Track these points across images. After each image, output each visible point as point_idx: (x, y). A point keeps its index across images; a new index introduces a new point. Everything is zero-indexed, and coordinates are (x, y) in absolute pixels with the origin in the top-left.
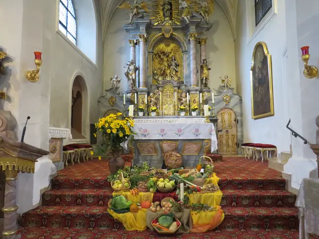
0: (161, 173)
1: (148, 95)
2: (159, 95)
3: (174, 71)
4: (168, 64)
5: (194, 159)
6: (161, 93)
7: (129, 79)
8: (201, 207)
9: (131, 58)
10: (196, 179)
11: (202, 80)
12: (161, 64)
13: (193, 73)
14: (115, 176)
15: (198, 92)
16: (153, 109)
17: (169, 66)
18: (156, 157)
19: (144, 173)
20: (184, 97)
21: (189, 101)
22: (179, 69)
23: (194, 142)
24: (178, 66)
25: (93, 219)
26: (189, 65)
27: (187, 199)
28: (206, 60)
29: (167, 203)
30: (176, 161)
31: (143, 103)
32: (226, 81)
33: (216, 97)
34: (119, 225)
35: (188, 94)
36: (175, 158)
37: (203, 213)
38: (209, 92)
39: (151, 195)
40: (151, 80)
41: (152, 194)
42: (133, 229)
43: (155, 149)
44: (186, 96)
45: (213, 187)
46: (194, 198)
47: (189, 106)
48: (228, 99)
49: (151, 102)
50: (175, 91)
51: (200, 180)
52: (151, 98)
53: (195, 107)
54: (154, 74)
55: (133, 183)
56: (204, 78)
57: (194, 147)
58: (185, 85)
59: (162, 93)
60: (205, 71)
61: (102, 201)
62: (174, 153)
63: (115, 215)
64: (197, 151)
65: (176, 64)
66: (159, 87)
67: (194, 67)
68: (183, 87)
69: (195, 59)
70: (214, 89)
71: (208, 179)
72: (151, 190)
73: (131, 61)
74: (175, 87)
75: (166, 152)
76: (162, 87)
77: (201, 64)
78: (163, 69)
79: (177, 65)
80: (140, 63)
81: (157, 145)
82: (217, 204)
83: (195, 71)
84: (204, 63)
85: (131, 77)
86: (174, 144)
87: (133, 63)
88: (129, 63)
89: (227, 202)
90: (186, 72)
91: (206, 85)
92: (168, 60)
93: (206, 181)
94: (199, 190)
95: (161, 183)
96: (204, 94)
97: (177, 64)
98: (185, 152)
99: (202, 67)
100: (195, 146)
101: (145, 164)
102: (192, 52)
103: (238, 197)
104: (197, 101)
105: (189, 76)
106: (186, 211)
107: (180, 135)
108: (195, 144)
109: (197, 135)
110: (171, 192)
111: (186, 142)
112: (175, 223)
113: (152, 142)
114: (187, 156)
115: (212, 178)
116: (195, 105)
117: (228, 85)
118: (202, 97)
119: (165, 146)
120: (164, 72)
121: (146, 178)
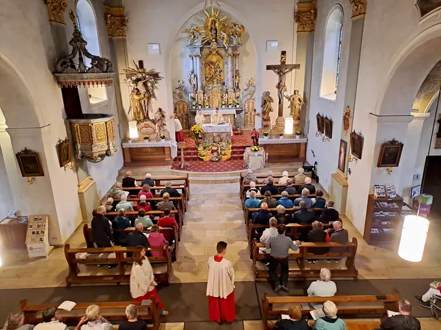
0: (213, 145)
1: (204, 93)
5: (225, 139)
6: (211, 94)
8: (225, 154)
9: (191, 68)
10: (224, 146)
11: (236, 83)
13: (230, 80)
14: (199, 146)
15: (233, 93)
16: (207, 104)
17: (215, 72)
18: (211, 138)
20: (225, 96)
21: (227, 99)
22: (222, 74)
23: (224, 133)
25: (194, 159)
27: (221, 153)
28: (238, 70)
29: (215, 154)
31: (201, 99)
34: (202, 160)
35: (227, 94)
36: (218, 139)
37: (225, 156)
38: (239, 91)
39: (210, 152)
40: (204, 82)
42: (206, 160)
45: (229, 148)
46: (223, 152)
47: (227, 102)
48: (252, 93)
49: (205, 99)
50: (219, 93)
51: (226, 146)
52: (205, 97)
53: (231, 103)
55: (205, 148)
58: (226, 87)
60: (238, 78)
61: (197, 154)
62: (218, 137)
63: (201, 157)
64: (226, 136)
68: (224, 87)
69: (232, 70)
71: (228, 146)
72: (210, 150)
73: (191, 71)
75: (215, 137)
79: (221, 71)
80: (198, 72)
81: (211, 134)
82: (230, 154)
83: (232, 78)
84: (237, 72)
85: (192, 83)
86: (217, 134)
87: (193, 72)
88: (191, 73)
89: (233, 153)
90: (226, 76)
91: (238, 87)
92: (215, 68)
94: (225, 150)
95: (213, 148)
96: (236, 94)
98: (221, 136)
101: (207, 141)
102: (230, 62)
103: (236, 151)
105: (228, 80)
106: (221, 156)
110: (216, 151)
112: (217, 159)
113: (209, 133)
114: (222, 138)
116: (231, 100)
118: (235, 96)
121: (208, 147)
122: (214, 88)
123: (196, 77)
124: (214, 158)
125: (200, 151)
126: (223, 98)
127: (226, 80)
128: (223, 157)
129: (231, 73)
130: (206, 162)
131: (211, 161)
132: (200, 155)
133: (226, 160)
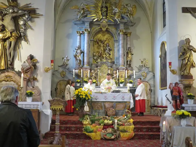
0: (106, 118)
1: (91, 70)
2: (98, 71)
3: (108, 54)
4: (104, 49)
5: (121, 112)
6: (99, 70)
7: (77, 59)
8: (124, 131)
9: (78, 44)
10: (122, 121)
11: (127, 62)
13: (121, 57)
14: (84, 118)
15: (125, 70)
17: (105, 50)
18: (102, 111)
19: (97, 118)
20: (115, 73)
21: (118, 76)
22: (111, 52)
23: (121, 103)
24: (111, 50)
25: (77, 136)
26: (119, 50)
27: (118, 128)
28: (130, 48)
29: (110, 130)
30: (112, 112)
31: (87, 77)
32: (144, 62)
33: (137, 73)
34: (89, 138)
36: (112, 111)
37: (125, 133)
38: (132, 70)
39: (102, 127)
40: (92, 60)
41: (102, 126)
42: (95, 139)
44: (116, 73)
45: (130, 124)
46: (121, 128)
47: (118, 80)
48: (145, 75)
49: (92, 76)
50: (109, 69)
51: (124, 121)
52: (92, 73)
53: (123, 81)
54: (94, 56)
55: (93, 122)
56: (129, 61)
58: (116, 65)
59: (100, 70)
60: (130, 56)
61: (80, 129)
62: (111, 109)
63: (87, 134)
64: (123, 108)
65: (109, 49)
66: (98, 66)
67: (123, 53)
68: (114, 66)
69: (123, 47)
70: (136, 67)
71: (128, 121)
72: (102, 124)
73: (78, 46)
74: (109, 66)
75: (107, 108)
76: (100, 66)
77: (127, 51)
78: (100, 52)
79: (110, 50)
80: (85, 48)
81: (102, 104)
82: (132, 131)
83: (123, 56)
84: (129, 50)
85: (78, 58)
86: (111, 104)
87: (79, 48)
88: (77, 48)
89: (136, 130)
90: (116, 55)
91: (130, 65)
92: (104, 46)
93: (127, 122)
94: (123, 125)
95: (106, 121)
96: (128, 72)
97: (110, 49)
98: (116, 108)
99: (127, 53)
100: (122, 105)
101: (96, 114)
102: (121, 42)
103: (141, 128)
104: (123, 76)
105: (118, 59)
106: (118, 132)
107: (114, 99)
108: (122, 104)
109: (123, 100)
110: (111, 126)
111: (118, 103)
112: (113, 136)
113: (100, 102)
114: (118, 110)
115: (130, 120)
116: (122, 79)
117: (145, 65)
118: (127, 74)
119: (107, 105)
120: (101, 54)
121: (99, 120)
122: (103, 63)
123: (82, 52)
124: (107, 135)
125: (85, 125)
126: (113, 75)
127: (117, 59)
128: (122, 134)
129: (123, 49)
130: (95, 141)
131: (104, 139)
132: (86, 130)
133: (127, 140)
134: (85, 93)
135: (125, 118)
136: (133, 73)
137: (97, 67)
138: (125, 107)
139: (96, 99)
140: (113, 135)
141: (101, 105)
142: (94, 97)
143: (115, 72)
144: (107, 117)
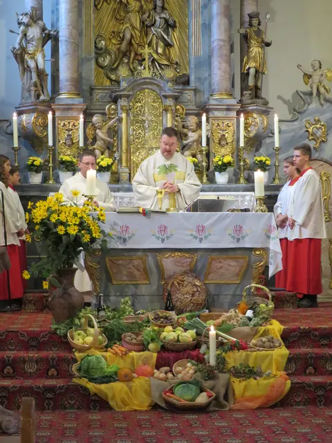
0: (166, 318)
1: (88, 115)
2: (120, 120)
3: (161, 44)
4: (143, 22)
5: (231, 292)
6: (124, 115)
7: (26, 69)
8: (249, 372)
9: (29, 2)
10: (237, 329)
11: (245, 76)
12: (120, 21)
13: (221, 56)
14: (77, 321)
15: (234, 114)
16: (104, 164)
17: (146, 27)
18: (147, 289)
19: (128, 317)
20: (194, 127)
21: (208, 139)
22: (175, 37)
23: (231, 254)
24: (174, 27)
25: (49, 395)
26: (207, 27)
27: (221, 361)
28: (257, 15)
29: (186, 369)
30: (193, 295)
33: (285, 127)
34: (102, 403)
35: (204, 118)
36: (189, 289)
37: (252, 381)
38: (266, 112)
39: (152, 356)
40: (91, 70)
41: (155, 355)
42: (127, 409)
43: (145, 270)
44: (199, 125)
45: (271, 340)
46: (235, 359)
47: (208, 155)
48: (319, 133)
49: (95, 140)
50: (166, 110)
51: (246, 329)
52: (95, 128)
53: (227, 159)
54: (99, 52)
55: (112, 336)
56: (252, 71)
57: (231, 267)
58: (196, 91)
59: (128, 115)
60: (255, 50)
61: (61, 367)
62: (188, 279)
63: (91, 386)
64: (238, 275)
65: (166, 21)
66: (121, 97)
67: (223, 37)
68: (188, 95)
69: (227, 13)
70: (279, 97)
71: (262, 329)
72: (151, 346)
74: (166, 97)
75: (170, 277)
76: (128, 97)
77: (243, 31)
78: (128, 36)
79: (169, 26)
80: (62, 17)
81: (150, 260)
82: (278, 369)
83: (226, 51)
84: (251, 25)
85: (32, 64)
86: (187, 259)
87: (36, 16)
88: (26, 20)
89: (295, 365)
90: (196, 47)
92: (141, 7)
93: (257, 332)
94: (244, 348)
95: (169, 334)
96: (250, 120)
97: (171, 22)
98: (211, 276)
99: (245, 38)
100: (233, 263)
101: (126, 303)
103: (319, 357)
104: (229, 140)
105: (206, 62)
106: (223, 377)
107: (201, 240)
108: (235, 259)
109: (238, 240)
110: (192, 351)
111: (214, 255)
112: (204, 394)
113: (139, 254)
114: (218, 285)
115: (269, 327)
116: (223, 151)
117: (322, 90)
118: (246, 128)
119: (169, 264)
120: (130, 43)
121: (137, 328)
122: (139, 85)
123: (50, 37)
124: (178, 390)
125: (81, 350)
126: (186, 135)
127: (199, 65)
128: (238, 386)
129: (225, 21)
130: (126, 416)
131: (166, 408)
132: (87, 372)
133: (260, 408)
134: (75, 215)
135: (250, 319)
136: (270, 124)
137: (115, 101)
138: (245, 274)
139: (125, 240)
140: (202, 391)
141: (144, 263)
142: (113, 229)
143: (192, 120)
144: (173, 314)
